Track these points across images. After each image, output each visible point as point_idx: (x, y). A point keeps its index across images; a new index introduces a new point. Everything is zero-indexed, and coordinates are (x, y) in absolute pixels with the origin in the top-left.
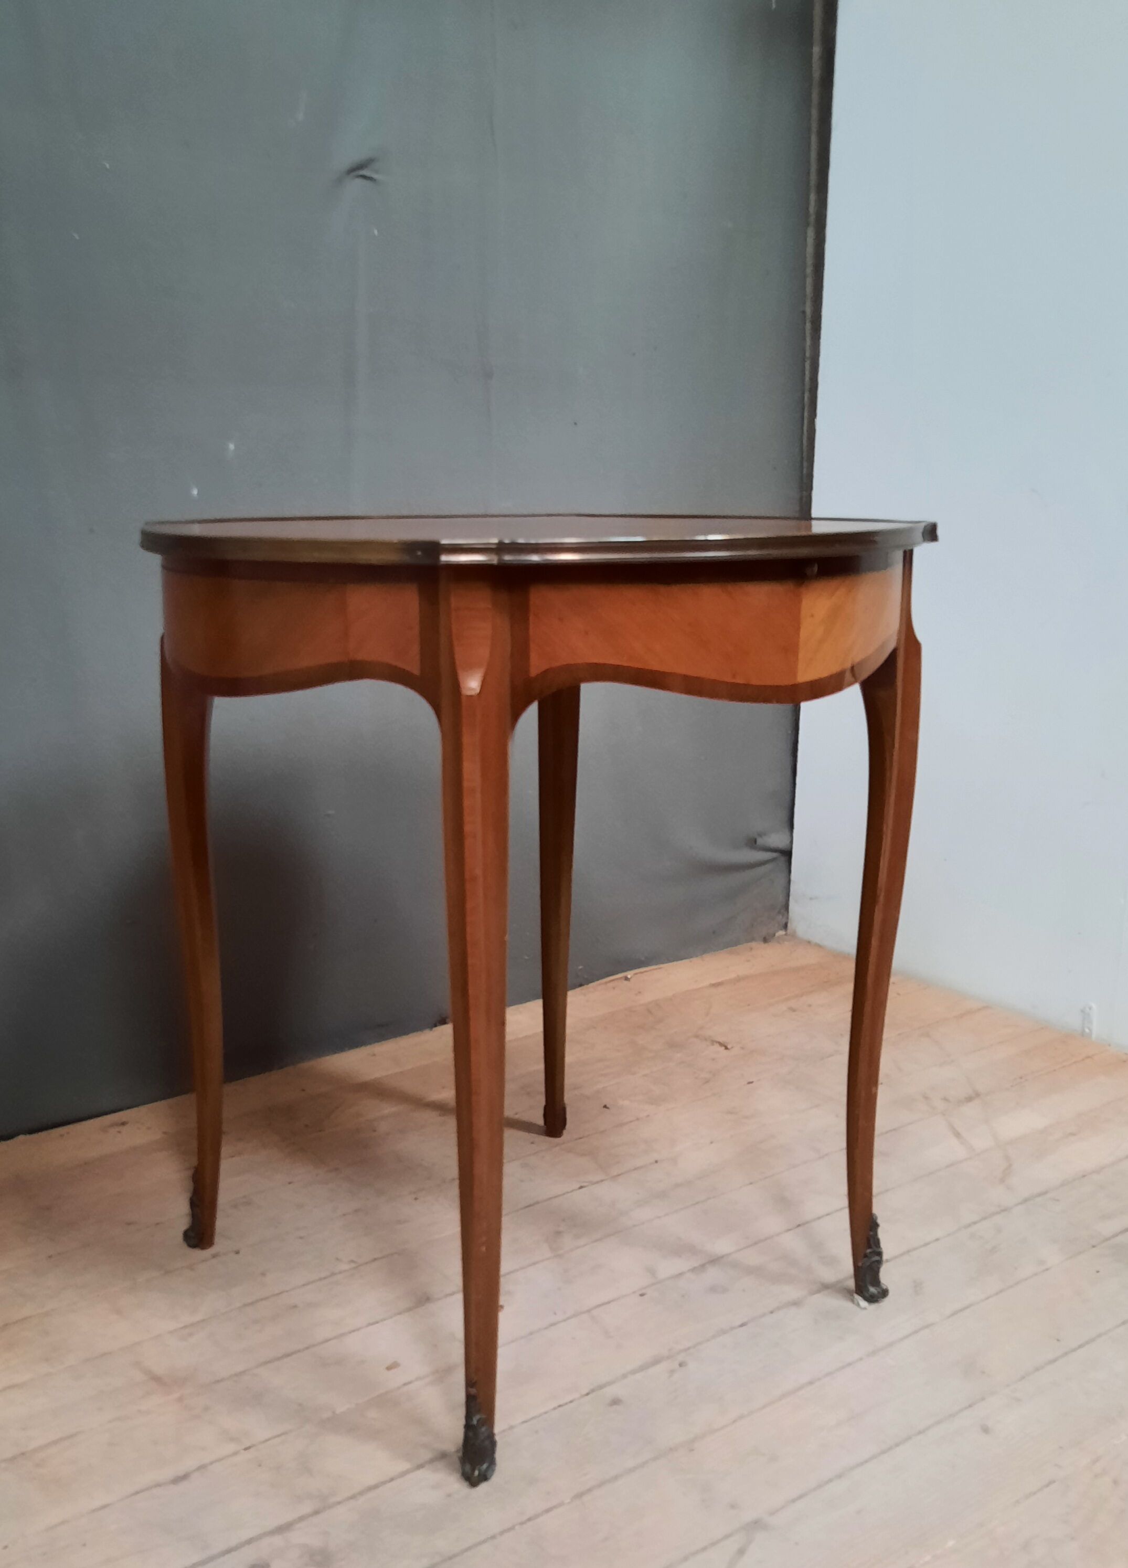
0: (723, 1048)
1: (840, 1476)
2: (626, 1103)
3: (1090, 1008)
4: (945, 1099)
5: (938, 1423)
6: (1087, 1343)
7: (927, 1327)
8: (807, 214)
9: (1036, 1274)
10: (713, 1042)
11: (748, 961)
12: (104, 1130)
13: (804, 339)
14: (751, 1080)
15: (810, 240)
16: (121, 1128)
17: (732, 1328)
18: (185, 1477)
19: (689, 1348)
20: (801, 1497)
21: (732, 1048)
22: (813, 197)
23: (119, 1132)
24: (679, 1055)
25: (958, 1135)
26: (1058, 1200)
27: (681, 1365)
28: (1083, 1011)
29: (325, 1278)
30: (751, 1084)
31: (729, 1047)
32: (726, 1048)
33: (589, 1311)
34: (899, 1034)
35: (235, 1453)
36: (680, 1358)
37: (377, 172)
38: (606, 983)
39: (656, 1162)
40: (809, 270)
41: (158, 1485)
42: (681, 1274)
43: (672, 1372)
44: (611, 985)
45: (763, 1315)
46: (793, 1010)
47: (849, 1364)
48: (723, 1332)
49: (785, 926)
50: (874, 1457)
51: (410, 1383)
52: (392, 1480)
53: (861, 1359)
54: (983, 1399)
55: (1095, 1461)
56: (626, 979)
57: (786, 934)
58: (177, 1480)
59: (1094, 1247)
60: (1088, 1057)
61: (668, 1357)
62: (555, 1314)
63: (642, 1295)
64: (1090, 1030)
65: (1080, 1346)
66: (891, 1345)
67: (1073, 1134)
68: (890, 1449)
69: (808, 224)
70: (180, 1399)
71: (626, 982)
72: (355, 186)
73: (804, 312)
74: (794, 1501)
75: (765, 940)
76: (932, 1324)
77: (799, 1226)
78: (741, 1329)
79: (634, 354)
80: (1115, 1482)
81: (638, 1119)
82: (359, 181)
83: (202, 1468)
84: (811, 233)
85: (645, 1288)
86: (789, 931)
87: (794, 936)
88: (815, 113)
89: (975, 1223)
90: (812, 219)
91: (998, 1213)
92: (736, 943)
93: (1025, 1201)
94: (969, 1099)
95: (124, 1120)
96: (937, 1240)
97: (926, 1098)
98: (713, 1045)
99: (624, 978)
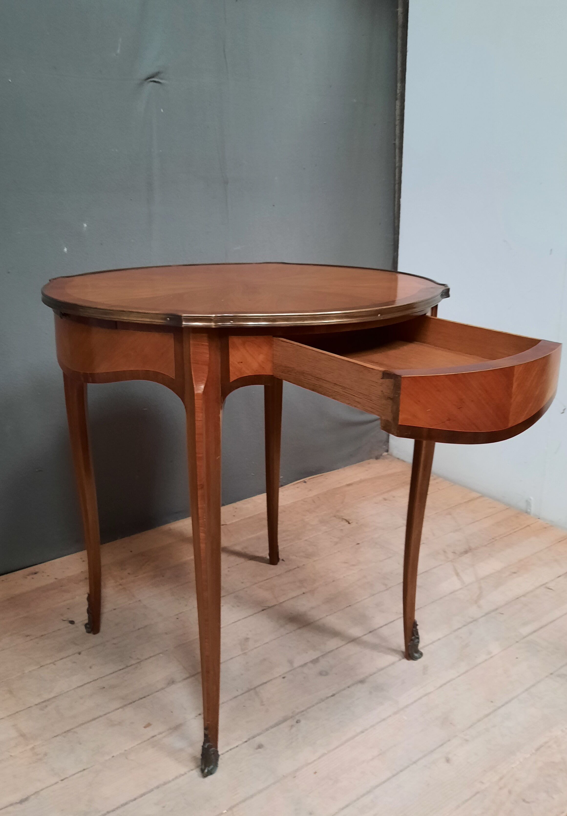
0: (347, 523)
1: (368, 792)
2: (294, 557)
3: (530, 499)
4: (454, 553)
5: (425, 756)
6: (507, 703)
7: (426, 695)
8: (396, 94)
9: (486, 660)
10: (343, 519)
11: (367, 470)
12: (25, 577)
13: (395, 158)
14: (358, 543)
15: (398, 107)
16: (35, 576)
17: (327, 698)
18: (26, 799)
19: (303, 711)
20: (347, 806)
21: (352, 522)
22: (399, 85)
23: (33, 578)
24: (325, 528)
25: (457, 574)
26: (503, 614)
27: (297, 722)
28: (527, 501)
29: (123, 669)
30: (358, 545)
31: (350, 522)
32: (349, 523)
33: (255, 688)
34: (436, 513)
35: (56, 783)
36: (297, 718)
37: (162, 79)
38: (294, 484)
39: (304, 593)
40: (397, 122)
41: (11, 805)
42: (306, 664)
43: (292, 726)
44: (296, 486)
45: (344, 689)
46: (385, 499)
47: (384, 720)
48: (322, 700)
49: (387, 451)
50: (389, 779)
51: (155, 736)
52: (135, 799)
53: (390, 716)
54: (449, 740)
55: (501, 779)
56: (305, 482)
57: (388, 454)
58: (22, 802)
59: (517, 642)
60: (529, 526)
61: (292, 717)
62: (237, 690)
63: (284, 678)
64: (530, 510)
65: (503, 706)
66: (407, 707)
67: (515, 573)
68: (397, 774)
69: (396, 99)
70: (33, 748)
71: (304, 484)
72: (150, 86)
73: (395, 144)
74: (343, 809)
75: (377, 458)
76: (429, 693)
77: (370, 632)
78: (332, 697)
79: (304, 169)
80: (510, 792)
81: (298, 567)
82: (152, 83)
83: (37, 793)
84: (398, 103)
85: (286, 673)
86: (389, 453)
87: (391, 455)
88: (399, 41)
89: (459, 628)
90: (399, 95)
91: (471, 622)
92: (362, 460)
93: (487, 614)
94: (466, 552)
95: (37, 570)
96: (439, 639)
97: (445, 552)
98: (342, 521)
99: (304, 482)
